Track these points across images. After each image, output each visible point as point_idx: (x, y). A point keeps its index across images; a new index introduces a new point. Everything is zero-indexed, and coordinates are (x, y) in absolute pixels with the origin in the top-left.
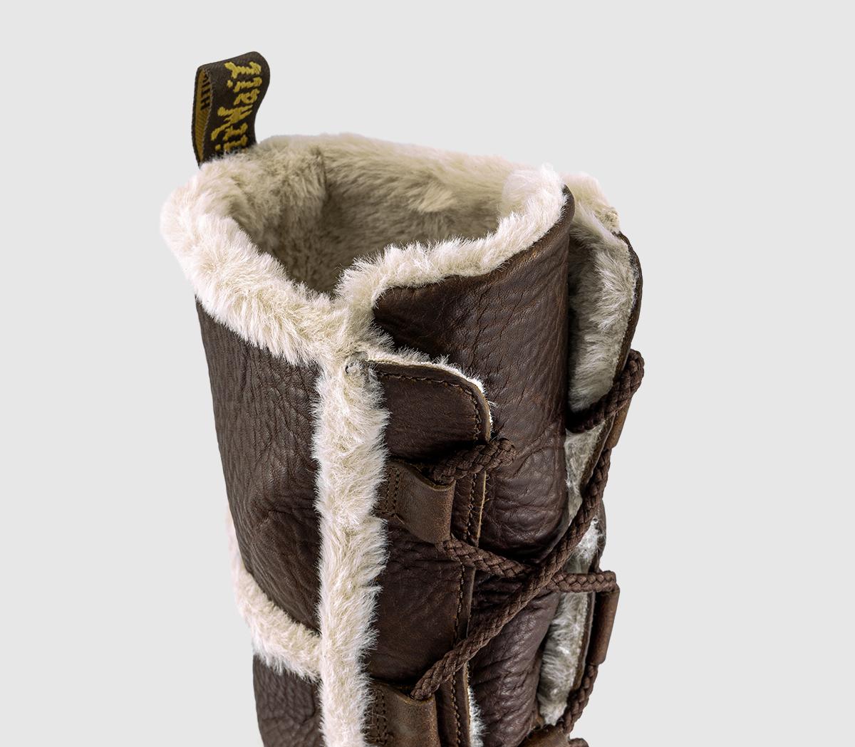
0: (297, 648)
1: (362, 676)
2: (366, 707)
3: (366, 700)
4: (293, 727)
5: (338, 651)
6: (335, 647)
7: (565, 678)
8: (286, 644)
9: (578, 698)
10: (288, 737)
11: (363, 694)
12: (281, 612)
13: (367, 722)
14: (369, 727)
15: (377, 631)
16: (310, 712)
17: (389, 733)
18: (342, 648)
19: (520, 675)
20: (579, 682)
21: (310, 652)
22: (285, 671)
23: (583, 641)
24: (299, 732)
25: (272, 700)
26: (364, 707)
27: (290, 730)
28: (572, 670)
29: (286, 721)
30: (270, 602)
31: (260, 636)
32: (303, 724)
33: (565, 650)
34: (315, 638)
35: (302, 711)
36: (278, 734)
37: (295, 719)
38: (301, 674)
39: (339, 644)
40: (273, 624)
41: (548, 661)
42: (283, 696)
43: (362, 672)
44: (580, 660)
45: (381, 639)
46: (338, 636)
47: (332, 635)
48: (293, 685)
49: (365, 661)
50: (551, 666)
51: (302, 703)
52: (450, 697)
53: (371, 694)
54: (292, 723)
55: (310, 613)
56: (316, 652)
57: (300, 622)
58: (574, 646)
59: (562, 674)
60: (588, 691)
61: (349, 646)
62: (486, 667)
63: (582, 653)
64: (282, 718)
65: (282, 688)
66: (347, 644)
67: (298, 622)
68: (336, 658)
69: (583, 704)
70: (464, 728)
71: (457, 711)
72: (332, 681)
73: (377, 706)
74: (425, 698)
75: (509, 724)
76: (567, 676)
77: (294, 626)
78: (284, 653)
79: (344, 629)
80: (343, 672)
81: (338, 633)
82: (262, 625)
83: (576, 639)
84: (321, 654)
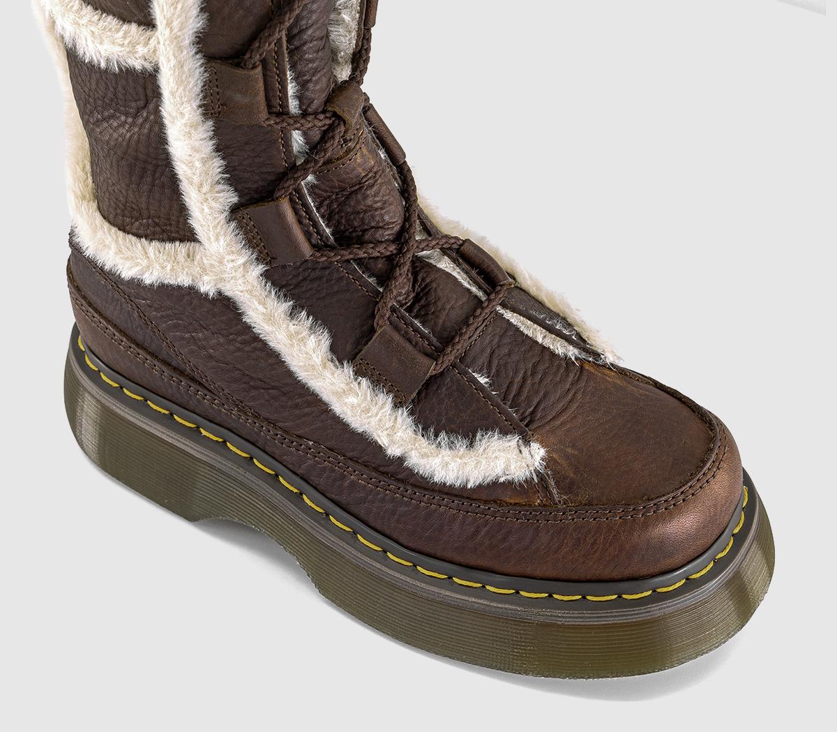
0: (133, 45)
1: (198, 56)
2: (202, 84)
3: (202, 78)
4: (125, 122)
5: (175, 38)
6: (173, 33)
7: (348, 42)
8: (121, 43)
9: (361, 57)
10: (122, 130)
11: (200, 73)
12: (110, 17)
13: (204, 98)
14: (205, 102)
15: (207, 14)
16: (142, 103)
17: (222, 105)
18: (179, 34)
19: (321, 39)
20: (360, 43)
21: (146, 44)
22: (120, 69)
23: (360, 6)
24: (133, 125)
25: (100, 102)
26: (200, 84)
27: (122, 125)
28: (354, 34)
29: (118, 118)
30: (97, 12)
31: (93, 42)
32: (135, 116)
33: (346, 17)
34: (149, 33)
35: (133, 104)
36: (111, 131)
37: (127, 115)
38: (138, 67)
39: (176, 30)
40: (104, 29)
41: (332, 29)
42: (113, 97)
43: (196, 53)
44: (359, 24)
45: (211, 20)
46: (175, 23)
47: (169, 24)
48: (124, 83)
49: (198, 43)
50: (336, 33)
51: (133, 98)
52: (272, 63)
53: (205, 71)
54: (123, 118)
55: (142, 11)
56: (153, 42)
57: (131, 22)
58: (353, 13)
59: (345, 40)
60: (368, 50)
61: (185, 31)
62: (295, 35)
63: (360, 17)
64: (112, 117)
65: (111, 89)
66: (183, 29)
67: (130, 22)
68: (175, 44)
69: (367, 61)
70: (284, 89)
71: (278, 76)
72: (172, 66)
73: (210, 82)
74: (254, 67)
75: (317, 82)
76: (349, 40)
77: (125, 27)
78: (120, 52)
79: (179, 16)
80: (182, 56)
81: (174, 21)
82: (93, 32)
83: (355, 6)
84: (159, 43)
